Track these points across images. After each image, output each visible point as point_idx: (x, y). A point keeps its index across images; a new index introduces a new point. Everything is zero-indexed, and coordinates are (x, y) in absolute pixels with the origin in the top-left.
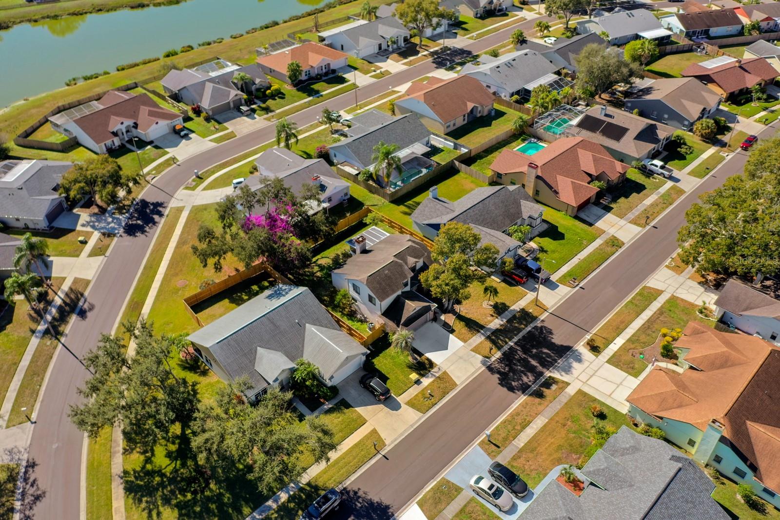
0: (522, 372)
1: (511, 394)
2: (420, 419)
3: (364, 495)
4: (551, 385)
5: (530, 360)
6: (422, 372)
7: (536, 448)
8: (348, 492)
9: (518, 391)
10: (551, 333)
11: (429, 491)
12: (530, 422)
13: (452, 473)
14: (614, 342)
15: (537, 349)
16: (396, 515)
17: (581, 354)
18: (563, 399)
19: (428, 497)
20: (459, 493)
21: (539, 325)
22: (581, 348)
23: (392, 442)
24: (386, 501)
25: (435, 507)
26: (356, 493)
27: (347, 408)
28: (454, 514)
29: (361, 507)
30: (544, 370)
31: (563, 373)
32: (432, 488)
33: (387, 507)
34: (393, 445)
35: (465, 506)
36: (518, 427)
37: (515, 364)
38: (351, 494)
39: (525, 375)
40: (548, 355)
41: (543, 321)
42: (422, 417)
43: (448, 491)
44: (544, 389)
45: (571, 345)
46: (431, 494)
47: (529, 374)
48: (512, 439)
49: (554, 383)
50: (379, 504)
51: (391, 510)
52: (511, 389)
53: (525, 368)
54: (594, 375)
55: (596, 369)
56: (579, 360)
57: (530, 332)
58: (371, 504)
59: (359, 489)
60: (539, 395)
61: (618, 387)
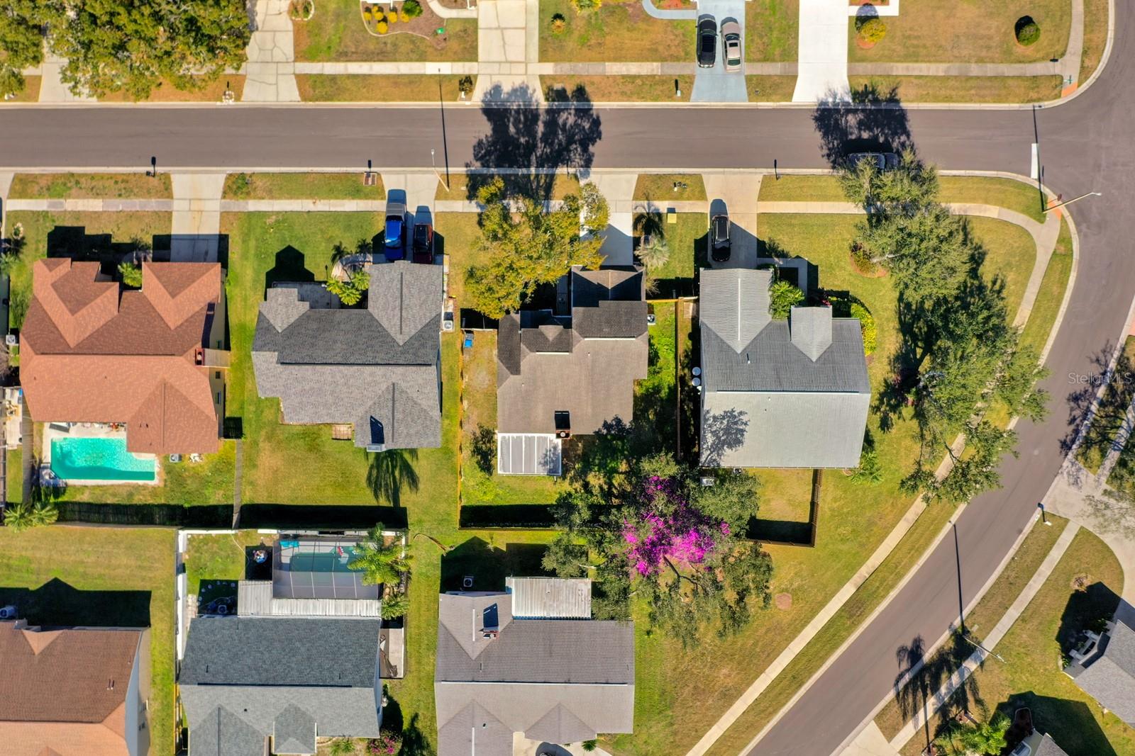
0: (564, 130)
1: (602, 119)
2: (709, 173)
3: (824, 147)
4: (557, 91)
5: (539, 135)
6: (657, 219)
7: (649, 49)
8: (834, 162)
9: (592, 115)
10: (480, 143)
11: (773, 101)
12: (623, 77)
13: (738, 98)
14: (437, 73)
15: (518, 139)
16: (816, 108)
17: (485, 94)
18: (566, 68)
19: (778, 97)
20: (751, 76)
21: (478, 164)
22: (476, 99)
23: (756, 173)
24: (813, 124)
25: (782, 83)
26: (829, 156)
27: (764, 243)
28: (773, 64)
29: (835, 139)
30: (541, 112)
31: (530, 91)
32: (768, 101)
33: (816, 119)
34: (758, 170)
35: (759, 61)
36: (639, 82)
37: (560, 144)
38: (832, 158)
39: (565, 124)
40: (517, 122)
41: (467, 165)
42: (705, 173)
43: (758, 86)
44: (569, 93)
45: (481, 112)
46: (774, 97)
47: (561, 121)
48: (657, 77)
49: (552, 90)
50: (820, 128)
51: (816, 114)
52: (596, 123)
53: (556, 131)
54: (507, 62)
55: (498, 65)
56: (497, 89)
57: (497, 166)
58: (825, 135)
59: (823, 156)
60: (581, 93)
61: (506, 28)
